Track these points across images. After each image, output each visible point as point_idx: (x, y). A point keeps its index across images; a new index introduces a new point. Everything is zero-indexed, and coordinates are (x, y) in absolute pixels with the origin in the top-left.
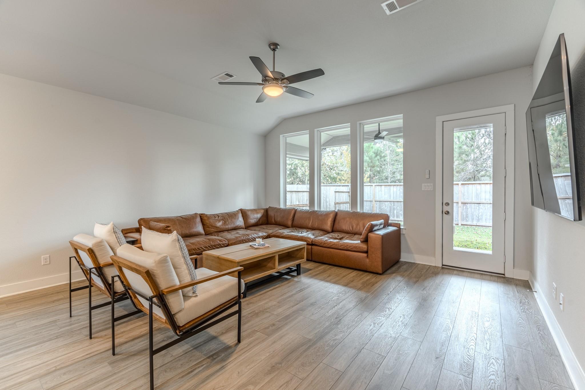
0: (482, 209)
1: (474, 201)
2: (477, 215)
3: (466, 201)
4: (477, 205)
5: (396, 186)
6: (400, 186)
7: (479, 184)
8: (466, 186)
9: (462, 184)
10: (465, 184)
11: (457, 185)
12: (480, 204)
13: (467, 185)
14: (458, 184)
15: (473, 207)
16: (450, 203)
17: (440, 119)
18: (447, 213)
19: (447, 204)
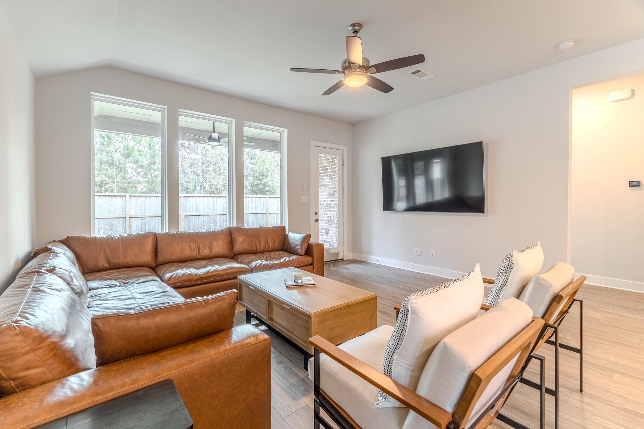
0: (201, 221)
1: (195, 213)
2: (198, 227)
3: (188, 214)
4: (197, 217)
5: (102, 197)
6: (109, 197)
7: (199, 196)
8: (187, 198)
9: (184, 196)
10: (186, 196)
12: (200, 216)
15: (194, 220)
16: (318, 212)
17: (313, 143)
18: (316, 220)
19: (316, 214)
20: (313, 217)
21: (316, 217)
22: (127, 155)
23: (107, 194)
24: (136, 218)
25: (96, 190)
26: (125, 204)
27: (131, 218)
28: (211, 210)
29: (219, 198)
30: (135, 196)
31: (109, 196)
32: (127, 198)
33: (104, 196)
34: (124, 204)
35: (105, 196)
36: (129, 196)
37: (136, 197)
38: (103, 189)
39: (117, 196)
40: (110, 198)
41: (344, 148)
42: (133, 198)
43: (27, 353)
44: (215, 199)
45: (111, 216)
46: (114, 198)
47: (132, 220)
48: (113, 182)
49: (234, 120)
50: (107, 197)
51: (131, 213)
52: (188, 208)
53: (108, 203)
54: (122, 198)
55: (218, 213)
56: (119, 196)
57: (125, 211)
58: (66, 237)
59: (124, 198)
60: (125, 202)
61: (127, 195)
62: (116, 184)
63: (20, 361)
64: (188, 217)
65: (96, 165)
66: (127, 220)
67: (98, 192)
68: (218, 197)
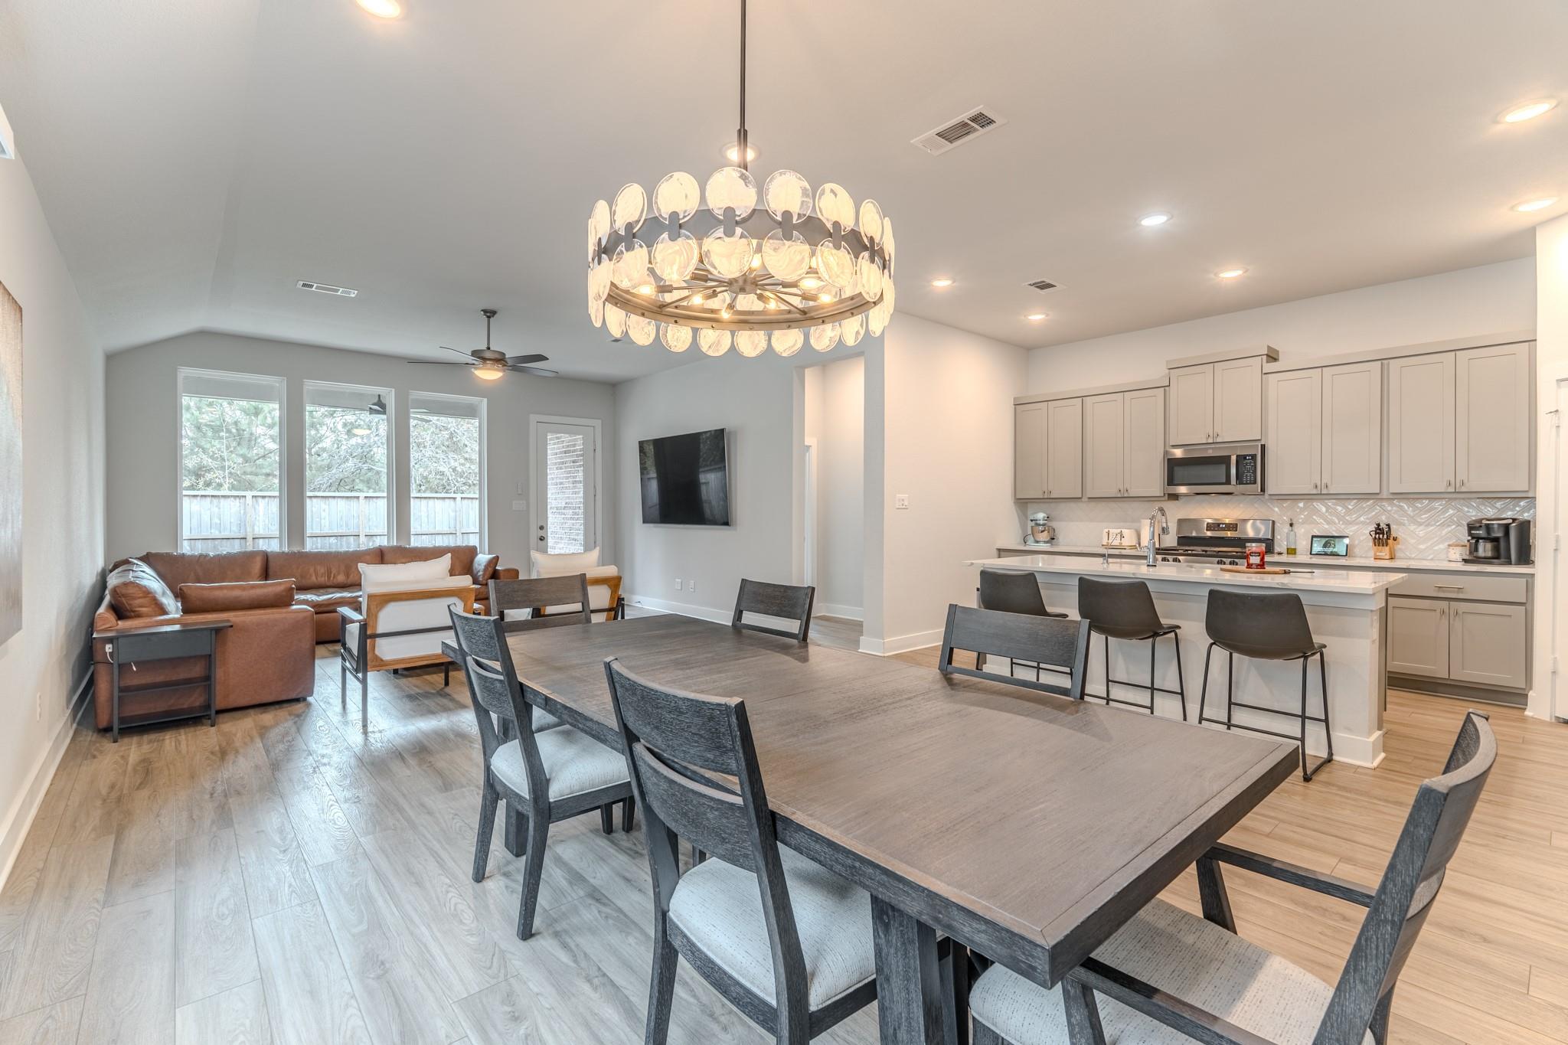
5: (199, 498)
6: (213, 499)
8: (372, 501)
9: (366, 497)
11: (355, 500)
13: (374, 500)
14: (358, 497)
16: (545, 526)
17: (534, 418)
18: (542, 539)
19: (542, 528)
20: (534, 533)
21: (541, 533)
22: (254, 411)
23: (210, 492)
24: (267, 540)
25: (186, 484)
26: (245, 513)
27: (256, 540)
28: (423, 525)
29: (440, 501)
30: (264, 497)
31: (212, 496)
32: (249, 500)
33: (202, 496)
34: (242, 512)
35: (205, 496)
36: (253, 496)
37: (267, 499)
38: (201, 482)
39: (229, 497)
40: (215, 501)
41: (598, 423)
42: (260, 500)
43: (139, 598)
44: (431, 502)
45: (216, 534)
46: (222, 500)
47: (258, 544)
48: (223, 468)
49: (393, 390)
50: (208, 500)
51: (256, 528)
52: (375, 520)
53: (210, 509)
54: (238, 500)
55: (438, 529)
56: (232, 496)
57: (245, 525)
58: (145, 554)
59: (242, 500)
60: (245, 509)
61: (249, 494)
62: (227, 471)
63: (138, 602)
64: (374, 538)
65: (187, 430)
66: (248, 544)
67: (192, 487)
68: (437, 498)
